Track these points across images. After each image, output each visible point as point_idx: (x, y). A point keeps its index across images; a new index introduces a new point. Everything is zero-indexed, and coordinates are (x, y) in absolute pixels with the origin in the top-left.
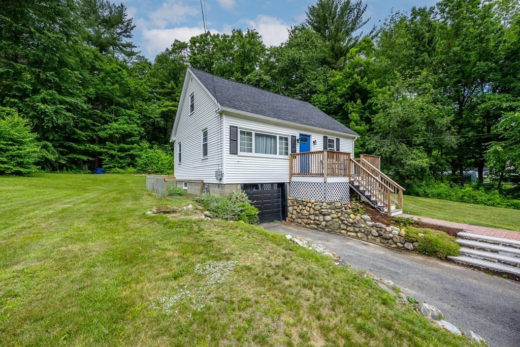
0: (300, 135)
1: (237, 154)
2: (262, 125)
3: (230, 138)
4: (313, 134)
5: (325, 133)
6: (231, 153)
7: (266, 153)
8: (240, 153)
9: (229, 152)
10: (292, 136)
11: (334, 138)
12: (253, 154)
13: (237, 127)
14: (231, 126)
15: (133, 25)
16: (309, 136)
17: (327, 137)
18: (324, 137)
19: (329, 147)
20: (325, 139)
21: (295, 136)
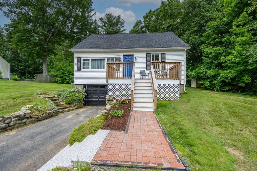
0: (124, 55)
2: (95, 54)
3: (77, 63)
4: (135, 53)
5: (148, 51)
6: (77, 70)
7: (100, 69)
9: (76, 70)
10: (116, 57)
11: (159, 53)
12: (90, 70)
14: (77, 58)
15: (124, 21)
16: (133, 55)
17: (150, 54)
18: (147, 54)
19: (153, 60)
20: (148, 55)
21: (119, 57)
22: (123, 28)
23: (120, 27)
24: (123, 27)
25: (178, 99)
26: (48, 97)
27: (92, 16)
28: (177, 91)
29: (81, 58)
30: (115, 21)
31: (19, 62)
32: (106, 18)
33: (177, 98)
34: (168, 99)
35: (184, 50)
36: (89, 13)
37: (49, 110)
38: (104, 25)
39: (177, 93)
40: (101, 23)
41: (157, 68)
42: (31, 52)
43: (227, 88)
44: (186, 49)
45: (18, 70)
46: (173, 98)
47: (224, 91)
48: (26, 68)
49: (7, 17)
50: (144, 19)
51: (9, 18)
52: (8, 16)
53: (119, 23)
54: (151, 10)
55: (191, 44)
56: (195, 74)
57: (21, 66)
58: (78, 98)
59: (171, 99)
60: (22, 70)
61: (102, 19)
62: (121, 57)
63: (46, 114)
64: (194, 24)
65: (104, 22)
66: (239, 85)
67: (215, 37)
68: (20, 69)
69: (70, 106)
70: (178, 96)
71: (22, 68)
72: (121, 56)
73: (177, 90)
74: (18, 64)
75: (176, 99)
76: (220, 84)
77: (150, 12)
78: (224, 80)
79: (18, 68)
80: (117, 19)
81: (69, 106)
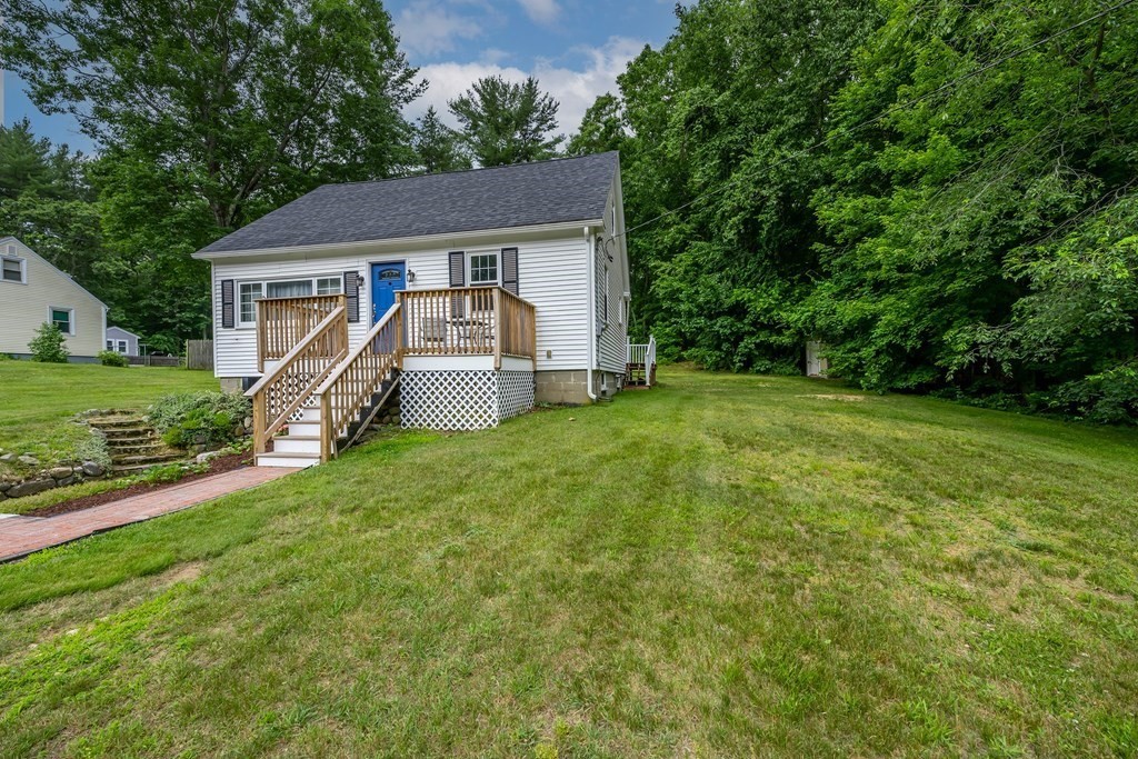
0: (373, 265)
1: (233, 327)
3: (223, 301)
4: (409, 255)
5: (454, 243)
6: (224, 326)
8: (239, 324)
9: (221, 324)
10: (346, 273)
11: (495, 250)
13: (232, 281)
14: (223, 282)
15: (553, 104)
16: (403, 263)
17: (462, 253)
18: (450, 254)
19: (475, 277)
20: (455, 258)
21: (356, 272)
22: (555, 133)
23: (537, 129)
24: (552, 127)
25: (494, 426)
26: (114, 422)
27: (414, 95)
28: (489, 398)
29: (235, 282)
30: (517, 104)
31: (175, 295)
32: (477, 97)
33: (490, 421)
34: (459, 426)
35: (578, 234)
36: (401, 88)
37: (63, 465)
38: (475, 126)
39: (489, 403)
40: (460, 121)
41: (480, 309)
42: (164, 258)
43: (913, 380)
44: (586, 230)
45: (175, 324)
46: (476, 421)
47: (907, 391)
48: (202, 315)
49: (91, 137)
50: (624, 88)
51: (99, 138)
52: (94, 133)
53: (535, 115)
54: (647, 47)
55: (781, 189)
56: (803, 318)
57: (182, 308)
58: (213, 424)
59: (467, 426)
60: (187, 324)
61: (465, 103)
62: (365, 273)
63: (44, 478)
64: (791, 101)
65: (471, 115)
66: (939, 362)
67: (858, 151)
68: (181, 321)
69: (183, 452)
70: (494, 417)
71: (187, 315)
72: (362, 267)
73: (489, 393)
74: (171, 303)
75: (485, 426)
76: (884, 359)
77: (644, 55)
78: (897, 340)
79: (172, 316)
80: (522, 97)
81: (177, 452)
